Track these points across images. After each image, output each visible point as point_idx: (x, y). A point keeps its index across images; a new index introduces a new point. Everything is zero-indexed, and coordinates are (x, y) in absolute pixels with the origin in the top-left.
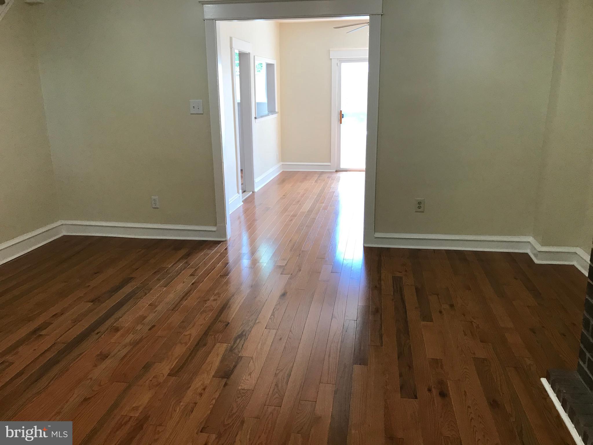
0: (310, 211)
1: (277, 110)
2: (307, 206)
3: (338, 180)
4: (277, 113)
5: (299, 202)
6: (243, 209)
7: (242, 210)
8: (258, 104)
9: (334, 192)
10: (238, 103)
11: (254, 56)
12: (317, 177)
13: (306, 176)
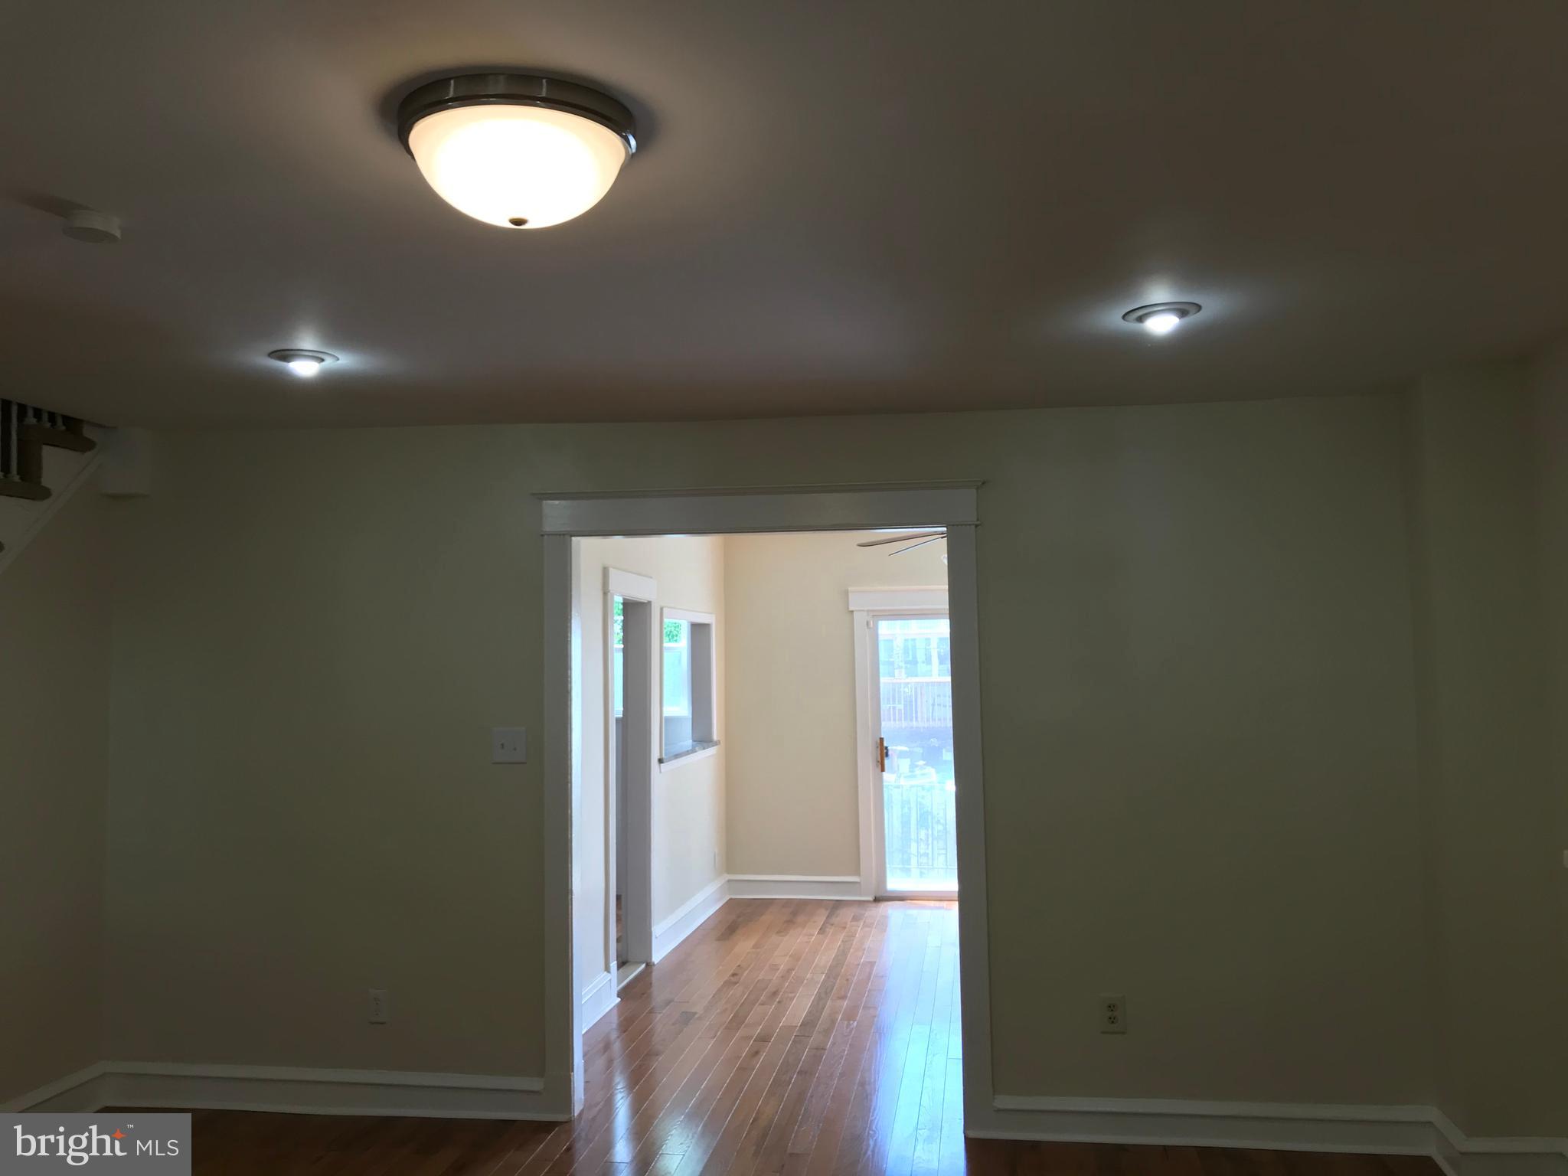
0: (808, 1024)
1: (715, 737)
2: (799, 1007)
3: (883, 925)
4: (717, 743)
5: (775, 993)
6: (619, 1017)
7: (615, 1020)
8: (668, 722)
9: (872, 964)
10: (617, 720)
11: (662, 609)
12: (825, 918)
13: (795, 912)
